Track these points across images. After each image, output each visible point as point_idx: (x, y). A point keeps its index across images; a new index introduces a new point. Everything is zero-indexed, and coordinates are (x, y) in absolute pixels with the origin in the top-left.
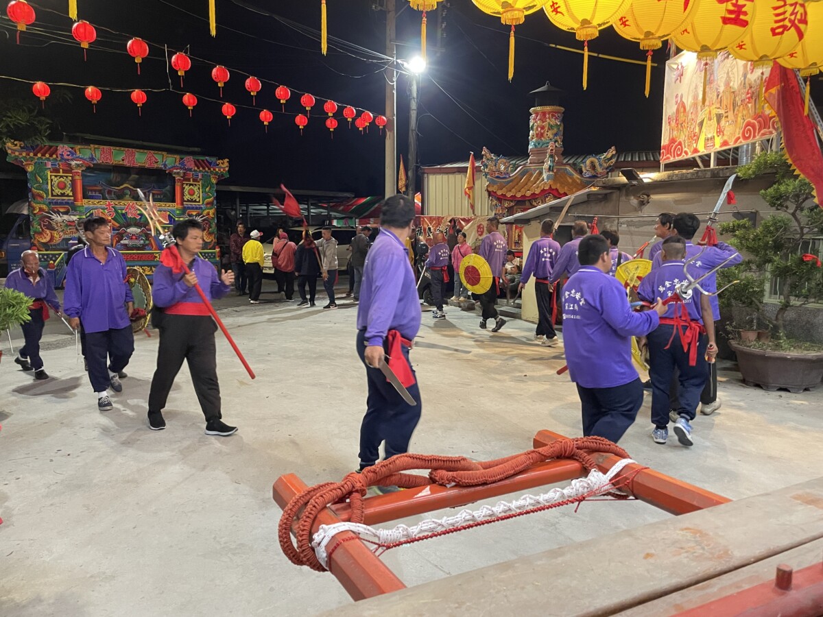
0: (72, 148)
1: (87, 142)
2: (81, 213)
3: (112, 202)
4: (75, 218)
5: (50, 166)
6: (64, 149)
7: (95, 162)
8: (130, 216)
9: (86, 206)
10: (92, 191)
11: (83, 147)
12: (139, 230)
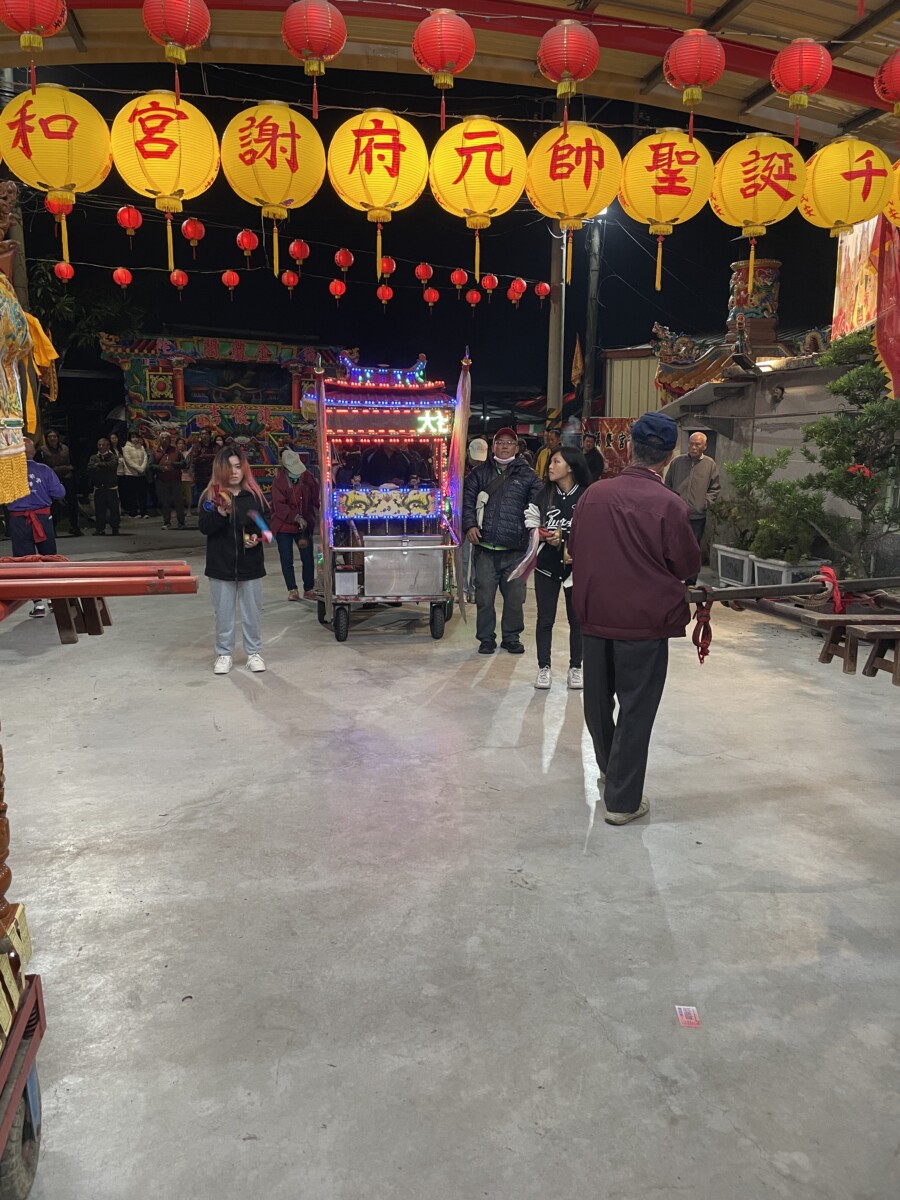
0: (172, 342)
1: (189, 334)
2: (183, 419)
3: (218, 406)
4: (175, 425)
5: (148, 364)
6: (163, 343)
7: (199, 357)
8: (237, 422)
9: (188, 410)
10: (197, 392)
11: (184, 339)
12: (248, 440)
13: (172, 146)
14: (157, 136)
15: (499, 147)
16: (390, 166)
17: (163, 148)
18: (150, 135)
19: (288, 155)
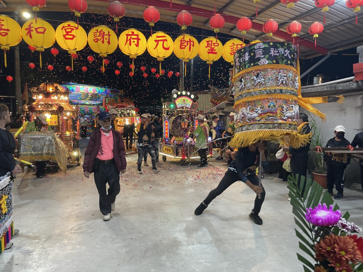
8: (86, 111)
11: (69, 86)
13: (74, 36)
14: (69, 34)
15: (166, 40)
16: (136, 44)
17: (71, 37)
18: (67, 33)
19: (108, 40)
